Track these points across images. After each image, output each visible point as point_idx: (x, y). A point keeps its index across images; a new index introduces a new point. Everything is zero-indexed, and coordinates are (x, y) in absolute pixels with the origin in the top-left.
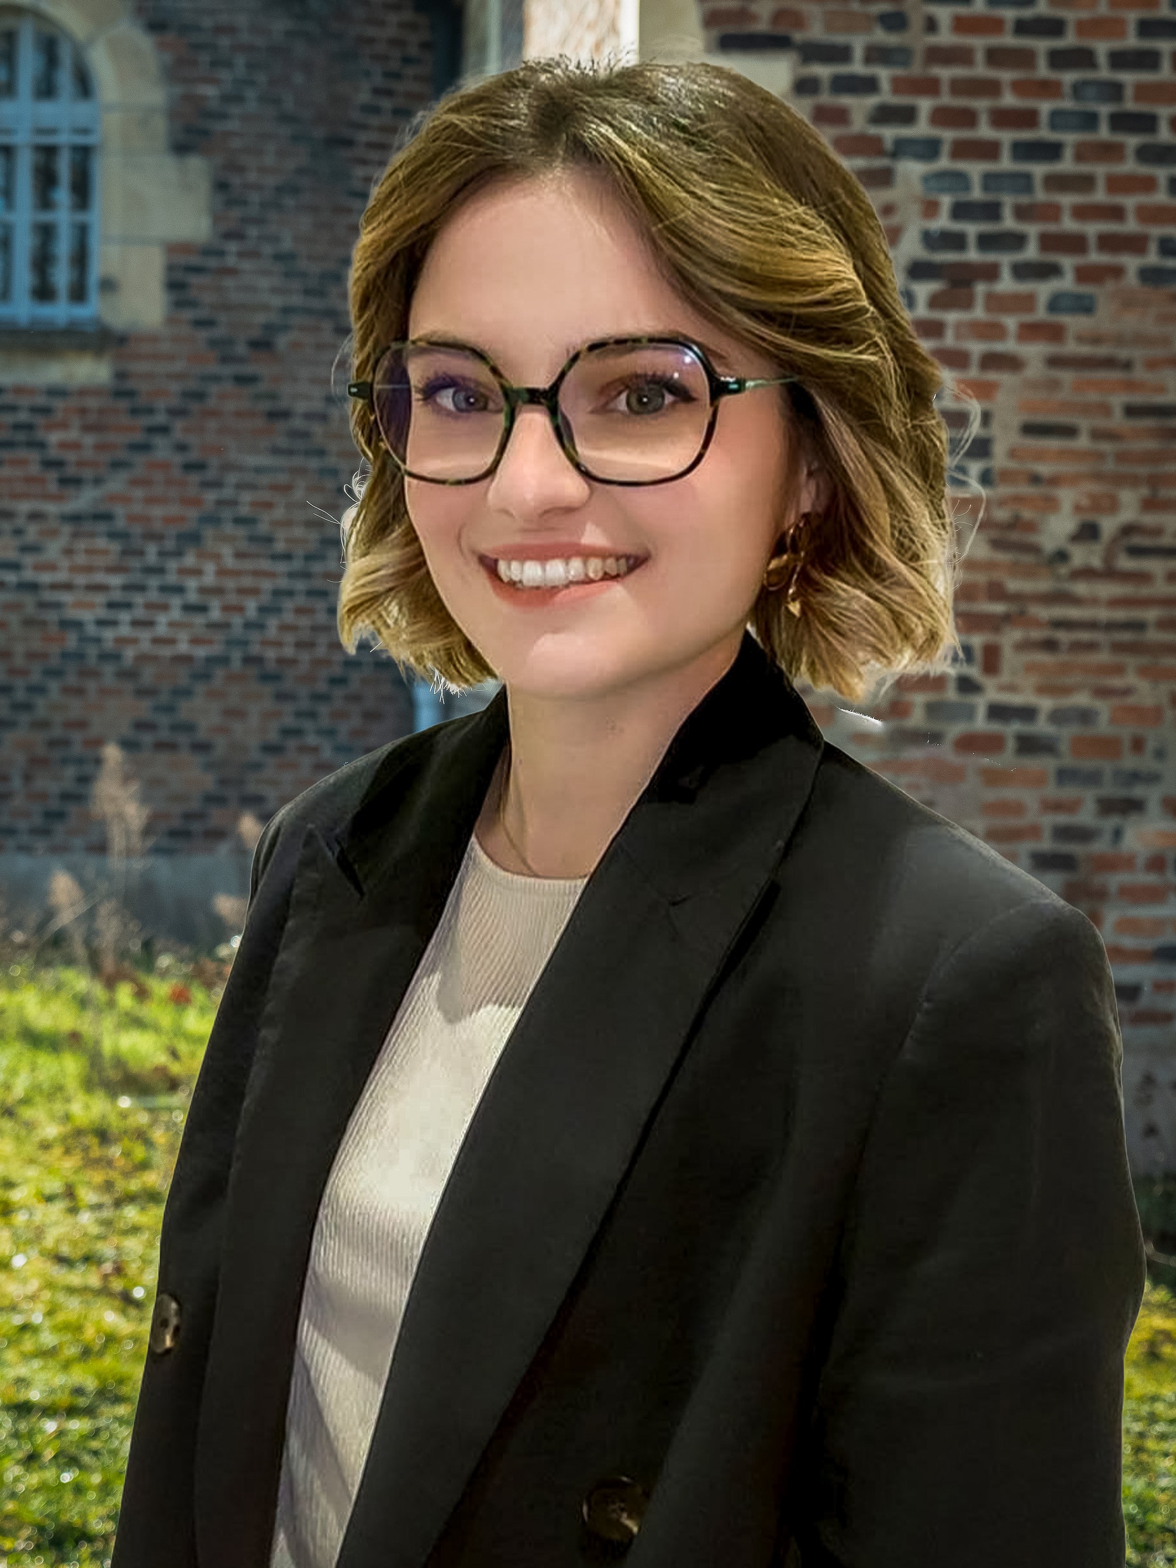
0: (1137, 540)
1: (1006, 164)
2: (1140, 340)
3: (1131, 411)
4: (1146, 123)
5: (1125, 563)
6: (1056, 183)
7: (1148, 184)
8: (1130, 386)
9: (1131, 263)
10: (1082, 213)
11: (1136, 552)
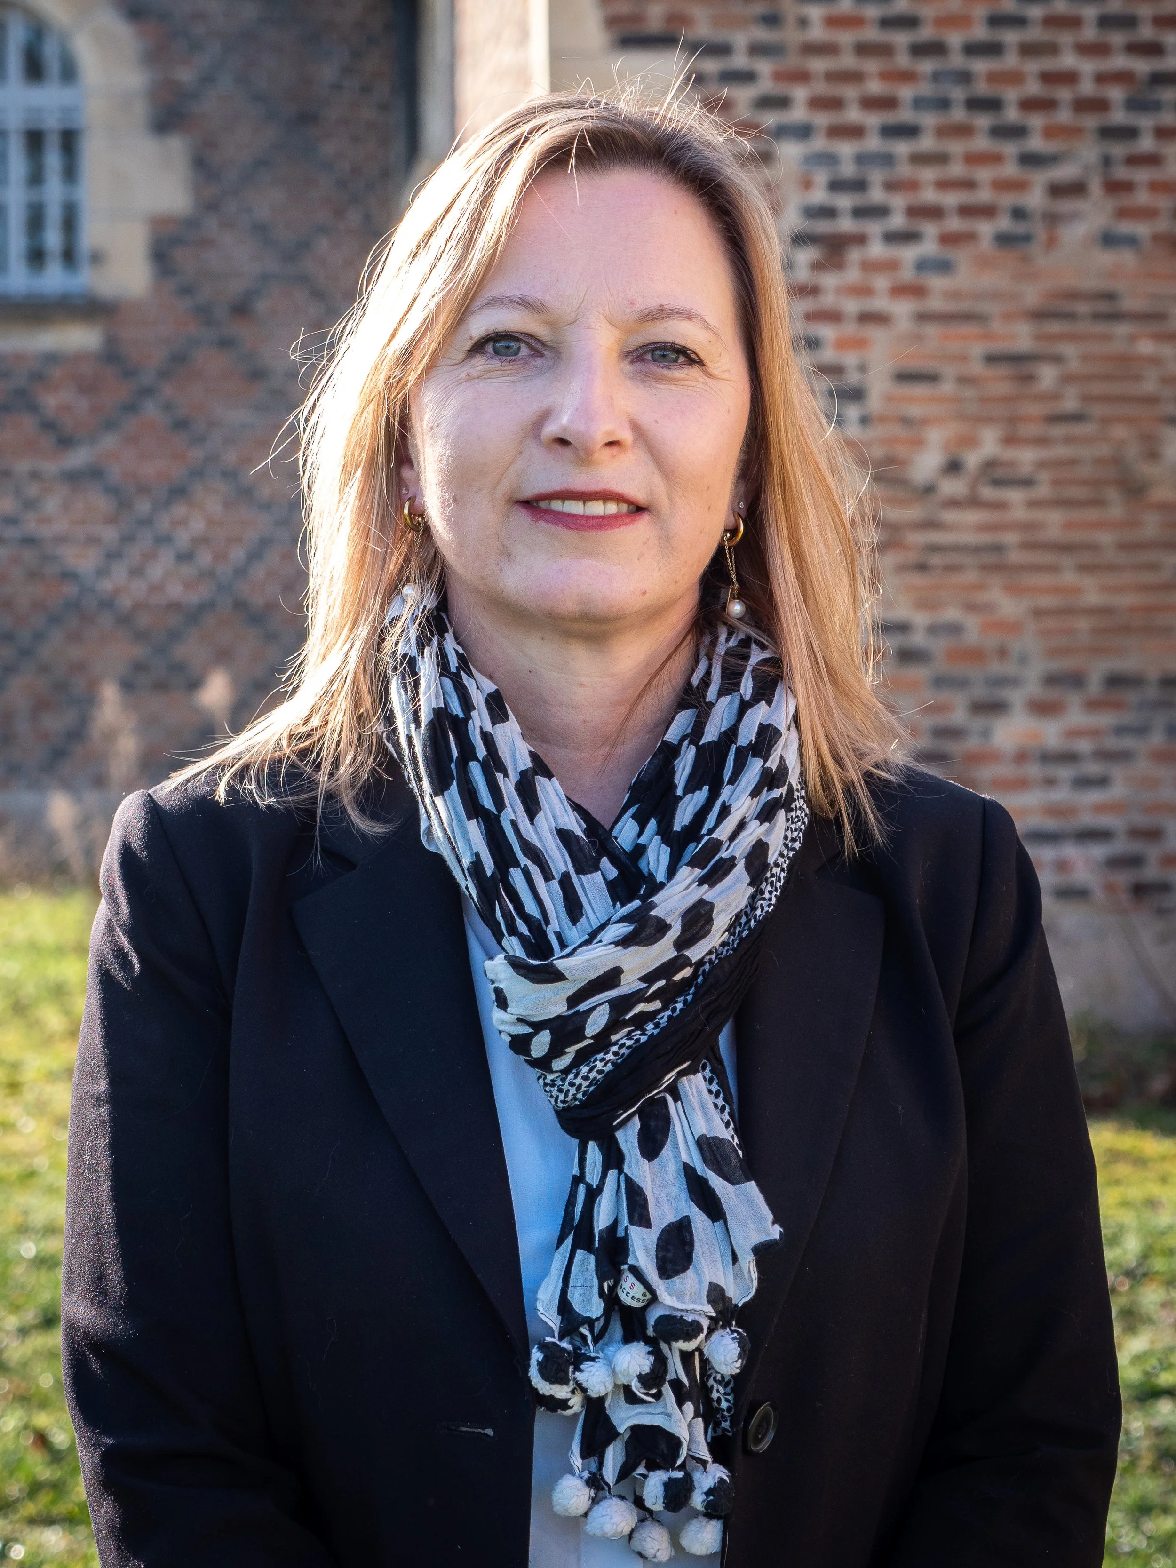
0: (1000, 473)
1: (873, 143)
2: (996, 295)
3: (992, 359)
4: (993, 105)
5: (988, 493)
6: (919, 159)
7: (996, 159)
8: (989, 337)
9: (986, 229)
10: (943, 185)
11: (998, 483)
